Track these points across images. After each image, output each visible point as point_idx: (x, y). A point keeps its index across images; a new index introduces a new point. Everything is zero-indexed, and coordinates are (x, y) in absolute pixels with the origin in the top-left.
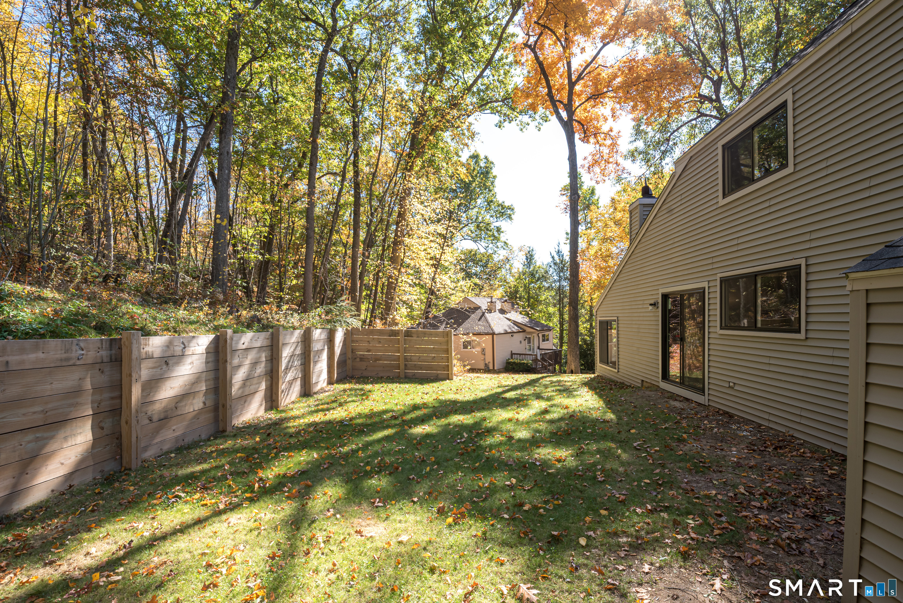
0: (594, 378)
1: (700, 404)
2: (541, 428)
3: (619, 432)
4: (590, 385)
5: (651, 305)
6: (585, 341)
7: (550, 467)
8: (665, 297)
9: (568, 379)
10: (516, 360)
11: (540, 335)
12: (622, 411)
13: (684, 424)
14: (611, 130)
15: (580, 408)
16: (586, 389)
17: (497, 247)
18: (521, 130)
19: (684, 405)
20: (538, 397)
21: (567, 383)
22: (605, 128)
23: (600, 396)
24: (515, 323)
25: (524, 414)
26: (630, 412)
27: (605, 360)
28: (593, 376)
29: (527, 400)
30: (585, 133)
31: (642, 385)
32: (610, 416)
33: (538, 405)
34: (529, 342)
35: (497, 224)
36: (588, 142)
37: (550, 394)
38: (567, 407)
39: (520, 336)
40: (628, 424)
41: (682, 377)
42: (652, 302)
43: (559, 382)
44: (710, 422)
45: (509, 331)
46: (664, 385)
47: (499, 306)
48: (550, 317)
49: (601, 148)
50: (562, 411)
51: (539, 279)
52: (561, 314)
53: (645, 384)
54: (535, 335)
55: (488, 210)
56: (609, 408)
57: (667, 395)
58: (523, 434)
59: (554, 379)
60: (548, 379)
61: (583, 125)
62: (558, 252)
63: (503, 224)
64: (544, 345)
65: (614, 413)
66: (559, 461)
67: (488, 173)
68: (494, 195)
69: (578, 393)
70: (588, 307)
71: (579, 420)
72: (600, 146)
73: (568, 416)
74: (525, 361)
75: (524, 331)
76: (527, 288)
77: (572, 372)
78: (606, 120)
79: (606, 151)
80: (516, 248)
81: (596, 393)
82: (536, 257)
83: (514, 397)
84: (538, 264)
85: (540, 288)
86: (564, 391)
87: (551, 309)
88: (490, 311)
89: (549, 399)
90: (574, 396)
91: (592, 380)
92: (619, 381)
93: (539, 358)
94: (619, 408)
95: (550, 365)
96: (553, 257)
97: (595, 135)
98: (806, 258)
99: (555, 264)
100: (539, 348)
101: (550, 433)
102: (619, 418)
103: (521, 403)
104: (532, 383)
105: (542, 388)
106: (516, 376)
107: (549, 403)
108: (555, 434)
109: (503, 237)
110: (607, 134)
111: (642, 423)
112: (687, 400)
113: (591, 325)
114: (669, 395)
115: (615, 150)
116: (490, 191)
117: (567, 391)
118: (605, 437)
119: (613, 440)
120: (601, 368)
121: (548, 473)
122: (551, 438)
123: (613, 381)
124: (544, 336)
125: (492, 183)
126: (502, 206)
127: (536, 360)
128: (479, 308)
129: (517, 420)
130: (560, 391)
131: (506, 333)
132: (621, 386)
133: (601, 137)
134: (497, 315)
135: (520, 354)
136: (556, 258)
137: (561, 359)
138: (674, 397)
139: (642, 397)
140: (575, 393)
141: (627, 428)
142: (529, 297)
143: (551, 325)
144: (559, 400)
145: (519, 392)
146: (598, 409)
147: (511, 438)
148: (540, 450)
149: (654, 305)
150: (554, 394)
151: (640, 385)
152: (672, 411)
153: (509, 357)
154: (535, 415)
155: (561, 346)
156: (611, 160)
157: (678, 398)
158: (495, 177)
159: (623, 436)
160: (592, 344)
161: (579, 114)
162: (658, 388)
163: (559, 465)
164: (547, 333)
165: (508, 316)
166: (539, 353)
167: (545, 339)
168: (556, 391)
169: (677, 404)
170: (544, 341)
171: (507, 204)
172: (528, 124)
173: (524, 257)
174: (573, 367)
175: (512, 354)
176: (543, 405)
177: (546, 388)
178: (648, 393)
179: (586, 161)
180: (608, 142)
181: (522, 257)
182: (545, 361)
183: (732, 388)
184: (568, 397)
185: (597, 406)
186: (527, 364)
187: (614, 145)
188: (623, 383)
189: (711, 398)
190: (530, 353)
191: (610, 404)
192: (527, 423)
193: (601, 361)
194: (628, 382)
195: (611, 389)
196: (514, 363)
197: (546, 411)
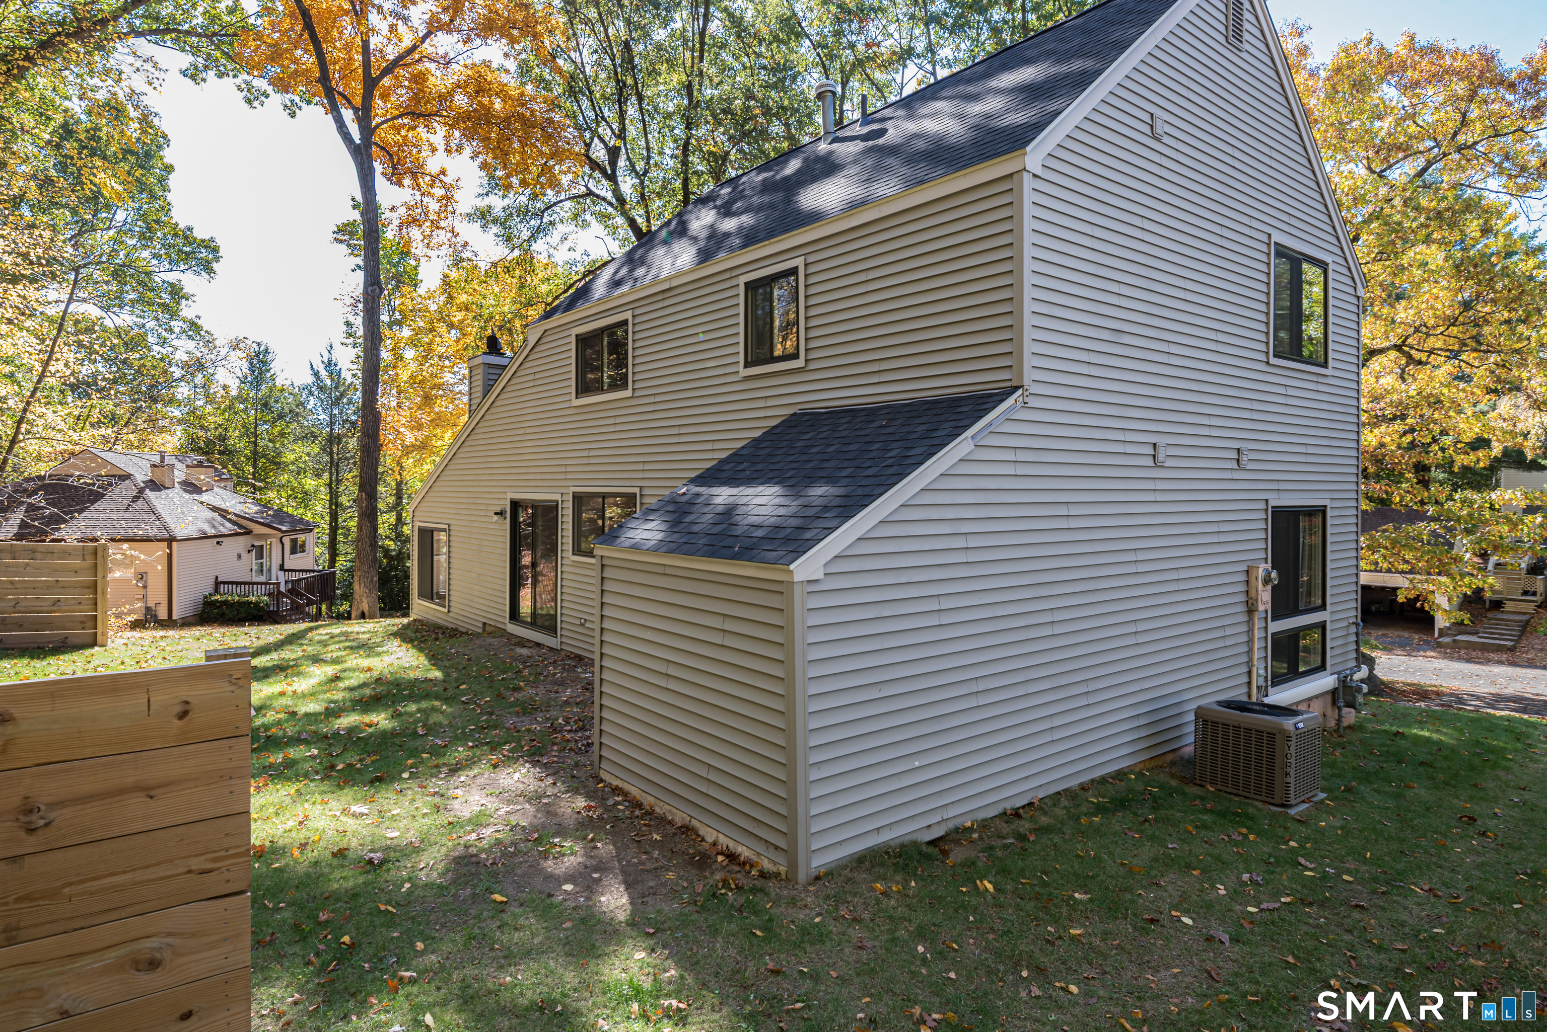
0: (409, 624)
1: (551, 649)
2: (336, 697)
3: (445, 690)
4: (404, 635)
5: (496, 514)
6: (386, 551)
7: (362, 731)
8: (516, 505)
9: (359, 628)
10: (233, 596)
11: (287, 541)
12: (451, 666)
13: (526, 672)
14: (443, 172)
15: (391, 669)
16: (396, 642)
17: (170, 330)
18: (249, 101)
19: (534, 651)
20: (316, 660)
21: (361, 636)
22: (433, 165)
23: (421, 650)
24: (222, 513)
25: (301, 685)
26: (461, 667)
27: (429, 593)
28: (405, 621)
29: (296, 665)
30: (394, 168)
31: (484, 630)
32: (437, 674)
33: (319, 673)
34: (260, 556)
35: (172, 277)
36: (400, 184)
37: (335, 655)
38: (369, 669)
39: (242, 543)
40: (457, 680)
41: (534, 614)
42: (498, 509)
43: (346, 634)
44: (555, 668)
45: (213, 532)
46: (512, 628)
47: (180, 474)
48: (305, 498)
49: (426, 200)
50: (362, 676)
51: (281, 416)
52: (334, 496)
53: (488, 628)
54: (275, 542)
55: (146, 238)
56: (433, 665)
57: (514, 641)
58: (313, 707)
59: (336, 629)
60: (322, 631)
61: (391, 155)
62: (329, 364)
63: (190, 281)
64: (293, 562)
65: (439, 669)
66: (370, 726)
67: (148, 155)
68: (166, 209)
69: (384, 649)
70: (394, 484)
71: (389, 683)
72: (423, 195)
73: (373, 680)
74: (253, 599)
75: (248, 532)
76: (250, 433)
77: (363, 616)
78: (434, 150)
79: (434, 206)
80: (222, 340)
81: (414, 647)
82: (275, 367)
83: (270, 664)
84: (279, 382)
85: (282, 435)
86: (358, 647)
87: (310, 483)
88: (155, 485)
89: (336, 661)
90: (379, 654)
91: (406, 627)
92: (450, 626)
93: (282, 589)
94: (447, 664)
95: (310, 603)
96: (316, 374)
97: (414, 176)
98: (641, 488)
99: (321, 389)
100: (282, 568)
101: (351, 701)
102: (447, 675)
103: (289, 671)
104: (291, 639)
105: (318, 648)
106: (253, 630)
107: (338, 667)
108: (361, 700)
109: (188, 311)
110: (434, 178)
111: (475, 677)
112: (538, 645)
113: (399, 518)
114: (518, 640)
115: (450, 208)
116: (154, 197)
117: (365, 647)
118: (427, 696)
119: (436, 699)
120: (420, 608)
121: (359, 738)
122: (353, 706)
123: (440, 627)
124: (294, 542)
125: (162, 181)
126: (187, 236)
127: (276, 595)
128: (128, 476)
129: (295, 692)
130: (351, 648)
131: (205, 537)
132: (452, 633)
133: (424, 181)
134: (176, 494)
135: (237, 583)
136: (323, 373)
137: (334, 589)
138: (522, 642)
139: (481, 647)
140: (380, 649)
141: (455, 685)
142: (255, 453)
143: (308, 517)
144: (355, 661)
145: (274, 655)
146: (418, 667)
147: (294, 714)
148: (338, 721)
149: (501, 513)
150: (343, 653)
151: (480, 631)
152: (516, 660)
153: (210, 590)
154: (320, 684)
155: (333, 562)
156: (443, 224)
157: (527, 644)
158: (169, 169)
159: (450, 692)
160: (402, 557)
161: (385, 135)
162: (503, 633)
163: (370, 730)
164: (301, 537)
165: (205, 497)
166: (282, 577)
167: (297, 548)
168: (345, 648)
169: (525, 652)
170: (293, 551)
171: (200, 234)
172: (267, 96)
173: (245, 365)
174: (365, 607)
175: (217, 583)
176: (330, 670)
177: (326, 646)
178: (489, 640)
179: (395, 214)
180: (438, 192)
181: (239, 364)
182: (300, 595)
183: (582, 625)
184: (368, 656)
185: (415, 663)
186: (257, 604)
187: (448, 199)
188: (456, 630)
189: (564, 640)
190: (263, 579)
191: (434, 659)
192: (312, 694)
193: (421, 595)
194: (463, 626)
195: (436, 639)
196: (226, 602)
197: (337, 678)
